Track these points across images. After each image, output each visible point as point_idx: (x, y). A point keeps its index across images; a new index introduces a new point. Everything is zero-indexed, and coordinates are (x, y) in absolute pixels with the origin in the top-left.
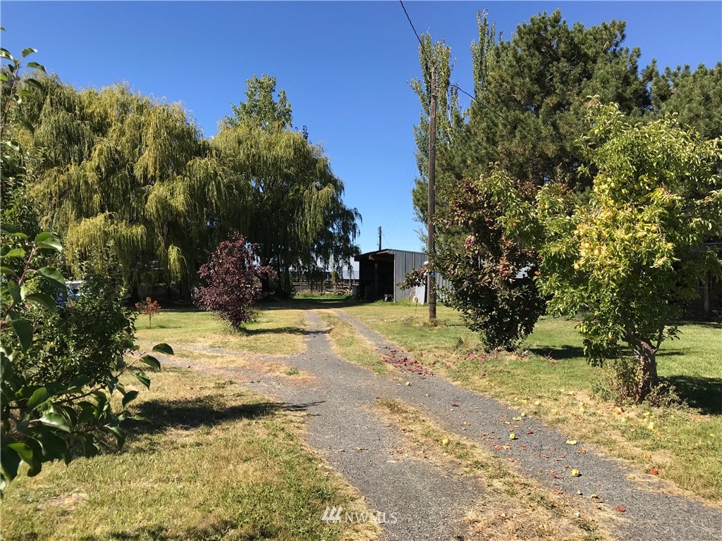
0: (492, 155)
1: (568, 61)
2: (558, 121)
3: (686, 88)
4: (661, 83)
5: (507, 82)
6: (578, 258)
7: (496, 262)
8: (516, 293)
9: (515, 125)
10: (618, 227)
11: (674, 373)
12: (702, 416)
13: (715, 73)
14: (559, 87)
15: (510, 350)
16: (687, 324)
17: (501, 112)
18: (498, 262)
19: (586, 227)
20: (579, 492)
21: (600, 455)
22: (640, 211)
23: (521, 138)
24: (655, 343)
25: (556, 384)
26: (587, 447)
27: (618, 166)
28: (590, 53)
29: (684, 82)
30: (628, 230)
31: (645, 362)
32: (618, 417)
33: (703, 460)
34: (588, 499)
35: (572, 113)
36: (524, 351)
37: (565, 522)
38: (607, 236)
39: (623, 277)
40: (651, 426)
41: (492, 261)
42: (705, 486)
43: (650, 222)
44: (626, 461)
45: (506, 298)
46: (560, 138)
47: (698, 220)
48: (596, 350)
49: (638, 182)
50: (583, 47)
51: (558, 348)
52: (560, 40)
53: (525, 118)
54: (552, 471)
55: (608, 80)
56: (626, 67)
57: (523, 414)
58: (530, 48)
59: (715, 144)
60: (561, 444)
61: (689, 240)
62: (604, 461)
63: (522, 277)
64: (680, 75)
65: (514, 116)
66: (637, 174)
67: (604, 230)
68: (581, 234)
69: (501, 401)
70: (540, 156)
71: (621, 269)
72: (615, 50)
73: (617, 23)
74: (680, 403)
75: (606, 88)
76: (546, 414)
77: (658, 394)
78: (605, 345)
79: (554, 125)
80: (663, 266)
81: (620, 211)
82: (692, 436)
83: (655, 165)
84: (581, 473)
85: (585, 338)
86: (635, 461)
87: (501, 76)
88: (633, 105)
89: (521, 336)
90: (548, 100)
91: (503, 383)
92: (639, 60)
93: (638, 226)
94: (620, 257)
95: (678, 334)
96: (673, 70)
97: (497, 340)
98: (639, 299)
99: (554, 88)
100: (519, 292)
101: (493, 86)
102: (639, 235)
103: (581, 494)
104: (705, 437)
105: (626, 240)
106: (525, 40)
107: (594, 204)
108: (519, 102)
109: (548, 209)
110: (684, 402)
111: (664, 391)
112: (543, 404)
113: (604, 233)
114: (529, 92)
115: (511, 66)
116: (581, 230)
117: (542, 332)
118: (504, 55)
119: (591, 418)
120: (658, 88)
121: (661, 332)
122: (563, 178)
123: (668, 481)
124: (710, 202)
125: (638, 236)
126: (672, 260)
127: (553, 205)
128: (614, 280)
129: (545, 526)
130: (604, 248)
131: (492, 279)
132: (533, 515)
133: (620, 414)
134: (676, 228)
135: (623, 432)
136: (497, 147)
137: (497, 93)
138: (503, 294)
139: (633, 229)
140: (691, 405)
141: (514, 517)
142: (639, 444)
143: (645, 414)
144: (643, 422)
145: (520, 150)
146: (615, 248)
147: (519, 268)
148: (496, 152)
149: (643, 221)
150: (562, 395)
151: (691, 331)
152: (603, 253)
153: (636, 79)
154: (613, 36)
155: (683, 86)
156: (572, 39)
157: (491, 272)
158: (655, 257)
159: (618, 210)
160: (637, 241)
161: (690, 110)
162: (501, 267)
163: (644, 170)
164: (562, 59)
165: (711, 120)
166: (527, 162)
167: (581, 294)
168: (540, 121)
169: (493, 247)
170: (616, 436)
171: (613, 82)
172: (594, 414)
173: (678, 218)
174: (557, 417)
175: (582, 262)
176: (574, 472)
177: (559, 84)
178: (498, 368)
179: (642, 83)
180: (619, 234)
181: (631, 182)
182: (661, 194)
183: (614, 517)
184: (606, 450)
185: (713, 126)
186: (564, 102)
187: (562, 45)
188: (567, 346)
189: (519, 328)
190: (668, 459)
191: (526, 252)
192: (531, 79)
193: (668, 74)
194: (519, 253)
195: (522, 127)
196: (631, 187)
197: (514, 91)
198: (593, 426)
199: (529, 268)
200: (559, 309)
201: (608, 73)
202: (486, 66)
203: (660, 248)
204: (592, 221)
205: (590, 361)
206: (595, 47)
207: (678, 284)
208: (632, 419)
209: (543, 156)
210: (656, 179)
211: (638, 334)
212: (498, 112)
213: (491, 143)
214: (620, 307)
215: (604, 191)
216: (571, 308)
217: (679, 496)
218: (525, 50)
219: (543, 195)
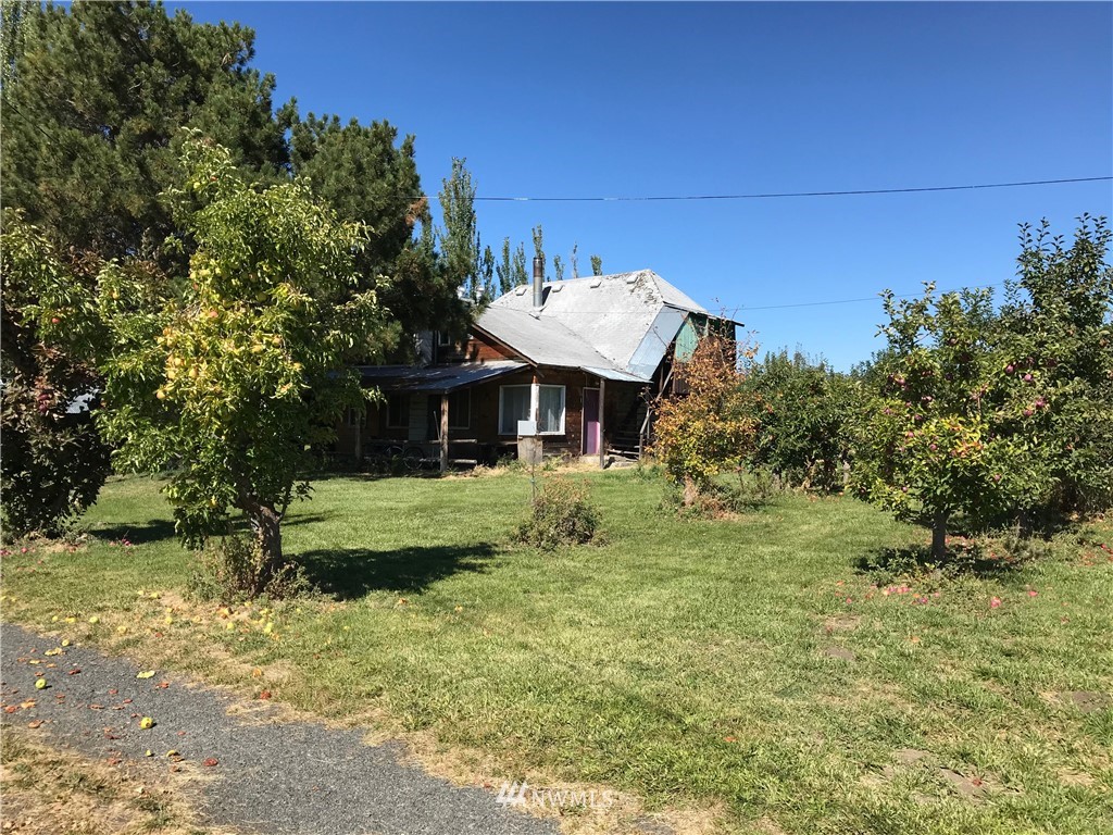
0: (28, 197)
1: (166, 66)
2: (148, 159)
3: (334, 148)
4: (303, 134)
5: (59, 77)
6: (164, 381)
7: (28, 385)
8: (66, 439)
9: (72, 153)
10: (225, 336)
11: (309, 548)
12: (337, 604)
13: (370, 135)
14: (151, 106)
15: (53, 535)
16: (334, 478)
17: (47, 125)
18: (31, 384)
19: (177, 333)
20: (149, 753)
21: (190, 686)
22: (258, 314)
23: (83, 177)
24: (278, 508)
25: (130, 584)
26: (172, 677)
27: (225, 243)
28: (202, 65)
29: (332, 139)
30: (239, 341)
31: (265, 537)
32: (223, 622)
33: (330, 665)
34: (162, 761)
35: (172, 151)
36: (80, 534)
37: (117, 807)
38: (208, 348)
39: (232, 412)
40: (267, 630)
41: (20, 382)
42: (330, 701)
43: (270, 332)
44: (228, 687)
45: (47, 448)
46: (151, 188)
47: (337, 332)
48: (193, 524)
49: (255, 271)
50: (190, 51)
51: (142, 526)
52: (152, 31)
53: (91, 145)
54: (106, 729)
55: (228, 113)
56: (254, 98)
57: (65, 643)
58: (100, 29)
59: (356, 229)
60: (127, 681)
61: (323, 360)
62: (195, 695)
63: (79, 411)
64: (327, 128)
65: (69, 137)
66: (254, 259)
67: (204, 339)
68: (169, 343)
69: (27, 627)
70: (117, 212)
71: (228, 399)
72: (239, 69)
73: (243, 29)
74: (310, 590)
75: (225, 123)
76: (107, 635)
77: (282, 581)
78: (206, 515)
79: (141, 165)
80: (288, 396)
81: (228, 312)
82: (321, 633)
83: (277, 247)
84: (157, 721)
85: (176, 507)
86: (241, 684)
87: (46, 64)
88: (265, 157)
89: (76, 510)
90: (131, 123)
91: (34, 594)
92: (272, 92)
93: (254, 336)
94: (227, 381)
95: (311, 493)
96: (319, 119)
97: (28, 521)
98: (258, 442)
99: (143, 105)
100: (71, 436)
101: (30, 77)
102: (256, 349)
103: (152, 755)
104: (337, 633)
105: (237, 356)
106: (90, 12)
107: (191, 298)
108: (82, 115)
109: (118, 300)
110: (316, 588)
111: (291, 574)
112: (104, 620)
113: (205, 343)
114: (98, 102)
115: (66, 50)
116: (170, 336)
117: (118, 500)
118: (55, 28)
119: (181, 631)
120: (298, 139)
121: (288, 490)
122: (150, 253)
123: (283, 704)
124: (352, 309)
125: (253, 351)
126: (300, 387)
127: (125, 293)
128: (218, 417)
129: (82, 823)
130: (204, 366)
131: (20, 414)
132: (62, 812)
133: (226, 617)
134: (307, 342)
135: (228, 645)
136: (37, 185)
137: (39, 91)
138: (40, 440)
139: (247, 341)
140: (325, 591)
141: (27, 823)
142: (249, 658)
143: (261, 613)
144: (257, 625)
145: (82, 198)
146: (219, 366)
147: (72, 396)
148: (36, 193)
149: (262, 329)
150: (138, 602)
151: (337, 486)
152: (202, 374)
153: (269, 119)
154: (235, 49)
155: (332, 145)
156: (173, 34)
157: (18, 402)
158: (277, 383)
159: (226, 309)
160: (252, 359)
161: (338, 180)
162: (38, 393)
163: (263, 253)
164: (156, 62)
165: (363, 198)
166: (95, 220)
167: (168, 439)
168: (117, 155)
169: (23, 359)
170: (217, 652)
171: (236, 117)
172: (187, 623)
173: (311, 328)
174: (125, 638)
175: (169, 387)
176: (145, 722)
177: (150, 100)
178: (26, 569)
179: (277, 128)
180: (226, 346)
181: (245, 270)
182: (285, 292)
183: (199, 778)
184: (200, 677)
185: (366, 206)
186: (160, 132)
187: (157, 39)
188: (156, 521)
189: (71, 498)
190: (286, 673)
191: (85, 370)
192: (102, 82)
193: (312, 122)
194: (72, 370)
195: (85, 159)
196: (245, 276)
197: (72, 95)
198: (184, 642)
199: (91, 397)
200: (132, 462)
201: (228, 101)
202: (22, 41)
203: (283, 369)
204: (186, 324)
205: (184, 541)
206: (209, 57)
207: (311, 422)
208: (242, 623)
209: (121, 211)
210: (279, 268)
211: (256, 496)
212: (42, 126)
213: (27, 176)
214: (229, 456)
215: (205, 279)
216: (152, 461)
217: (296, 723)
218: (91, 30)
219: (109, 276)
